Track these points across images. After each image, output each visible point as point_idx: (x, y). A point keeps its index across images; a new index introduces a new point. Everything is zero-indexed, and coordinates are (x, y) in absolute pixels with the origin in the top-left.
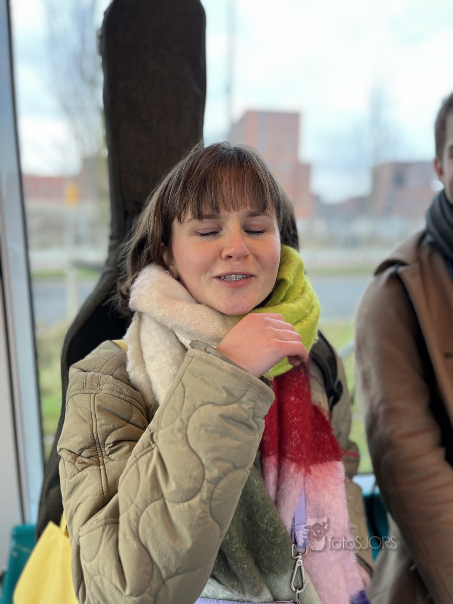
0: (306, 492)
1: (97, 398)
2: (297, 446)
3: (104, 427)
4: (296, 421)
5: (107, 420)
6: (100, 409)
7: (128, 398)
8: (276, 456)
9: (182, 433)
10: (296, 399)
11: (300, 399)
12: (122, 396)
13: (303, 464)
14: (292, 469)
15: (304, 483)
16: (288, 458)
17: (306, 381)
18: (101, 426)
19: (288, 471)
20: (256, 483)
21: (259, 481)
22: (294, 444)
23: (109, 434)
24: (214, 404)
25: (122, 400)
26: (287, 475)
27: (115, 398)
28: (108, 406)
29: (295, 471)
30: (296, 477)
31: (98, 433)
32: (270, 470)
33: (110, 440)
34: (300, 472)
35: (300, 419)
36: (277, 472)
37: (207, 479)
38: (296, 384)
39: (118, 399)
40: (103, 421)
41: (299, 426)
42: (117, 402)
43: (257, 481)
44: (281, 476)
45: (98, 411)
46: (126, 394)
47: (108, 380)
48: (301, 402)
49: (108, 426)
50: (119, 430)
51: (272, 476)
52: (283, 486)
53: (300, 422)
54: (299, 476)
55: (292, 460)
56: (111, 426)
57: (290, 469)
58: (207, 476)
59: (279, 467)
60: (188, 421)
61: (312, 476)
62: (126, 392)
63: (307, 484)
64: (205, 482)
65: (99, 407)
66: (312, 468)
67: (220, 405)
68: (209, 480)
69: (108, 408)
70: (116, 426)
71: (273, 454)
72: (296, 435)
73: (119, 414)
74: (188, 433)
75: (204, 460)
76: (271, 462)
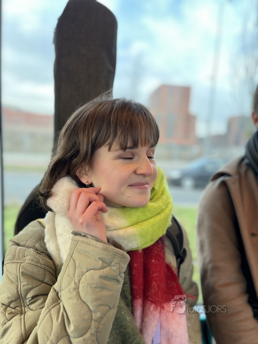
0: (161, 322)
1: (22, 267)
2: (155, 292)
3: (26, 287)
4: (155, 276)
5: (28, 282)
6: (23, 274)
7: (43, 266)
8: (141, 299)
9: (76, 291)
10: (155, 261)
11: (158, 261)
12: (39, 265)
13: (159, 305)
14: (152, 309)
15: (160, 316)
16: (149, 300)
17: (163, 249)
18: (24, 286)
19: (149, 309)
20: (128, 319)
21: (130, 318)
22: (153, 291)
23: (29, 292)
24: (94, 269)
25: (39, 268)
26: (148, 312)
27: (33, 266)
28: (29, 272)
29: (153, 309)
30: (154, 313)
31: (22, 291)
32: (137, 308)
33: (30, 295)
34: (157, 310)
35: (158, 275)
36: (142, 310)
37: (93, 319)
38: (156, 251)
39: (36, 267)
40: (25, 283)
41: (157, 279)
42: (35, 270)
43: (129, 317)
44: (145, 313)
45: (22, 276)
46: (41, 263)
47: (30, 253)
48: (158, 263)
49: (28, 286)
50: (36, 288)
51: (138, 313)
52: (146, 320)
53: (157, 277)
54: (156, 313)
55: (152, 302)
56: (30, 286)
57: (150, 308)
58: (94, 318)
59: (144, 306)
60: (79, 283)
61: (165, 311)
62: (42, 262)
63: (162, 316)
64: (93, 321)
65: (22, 273)
66: (165, 305)
67: (99, 270)
68: (95, 320)
69: (28, 273)
70: (34, 285)
71: (140, 297)
72: (155, 285)
73: (36, 277)
74: (80, 290)
75: (91, 307)
76: (138, 303)
